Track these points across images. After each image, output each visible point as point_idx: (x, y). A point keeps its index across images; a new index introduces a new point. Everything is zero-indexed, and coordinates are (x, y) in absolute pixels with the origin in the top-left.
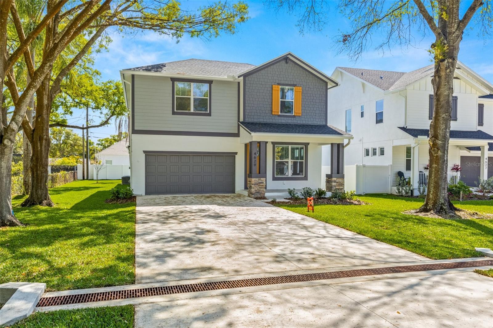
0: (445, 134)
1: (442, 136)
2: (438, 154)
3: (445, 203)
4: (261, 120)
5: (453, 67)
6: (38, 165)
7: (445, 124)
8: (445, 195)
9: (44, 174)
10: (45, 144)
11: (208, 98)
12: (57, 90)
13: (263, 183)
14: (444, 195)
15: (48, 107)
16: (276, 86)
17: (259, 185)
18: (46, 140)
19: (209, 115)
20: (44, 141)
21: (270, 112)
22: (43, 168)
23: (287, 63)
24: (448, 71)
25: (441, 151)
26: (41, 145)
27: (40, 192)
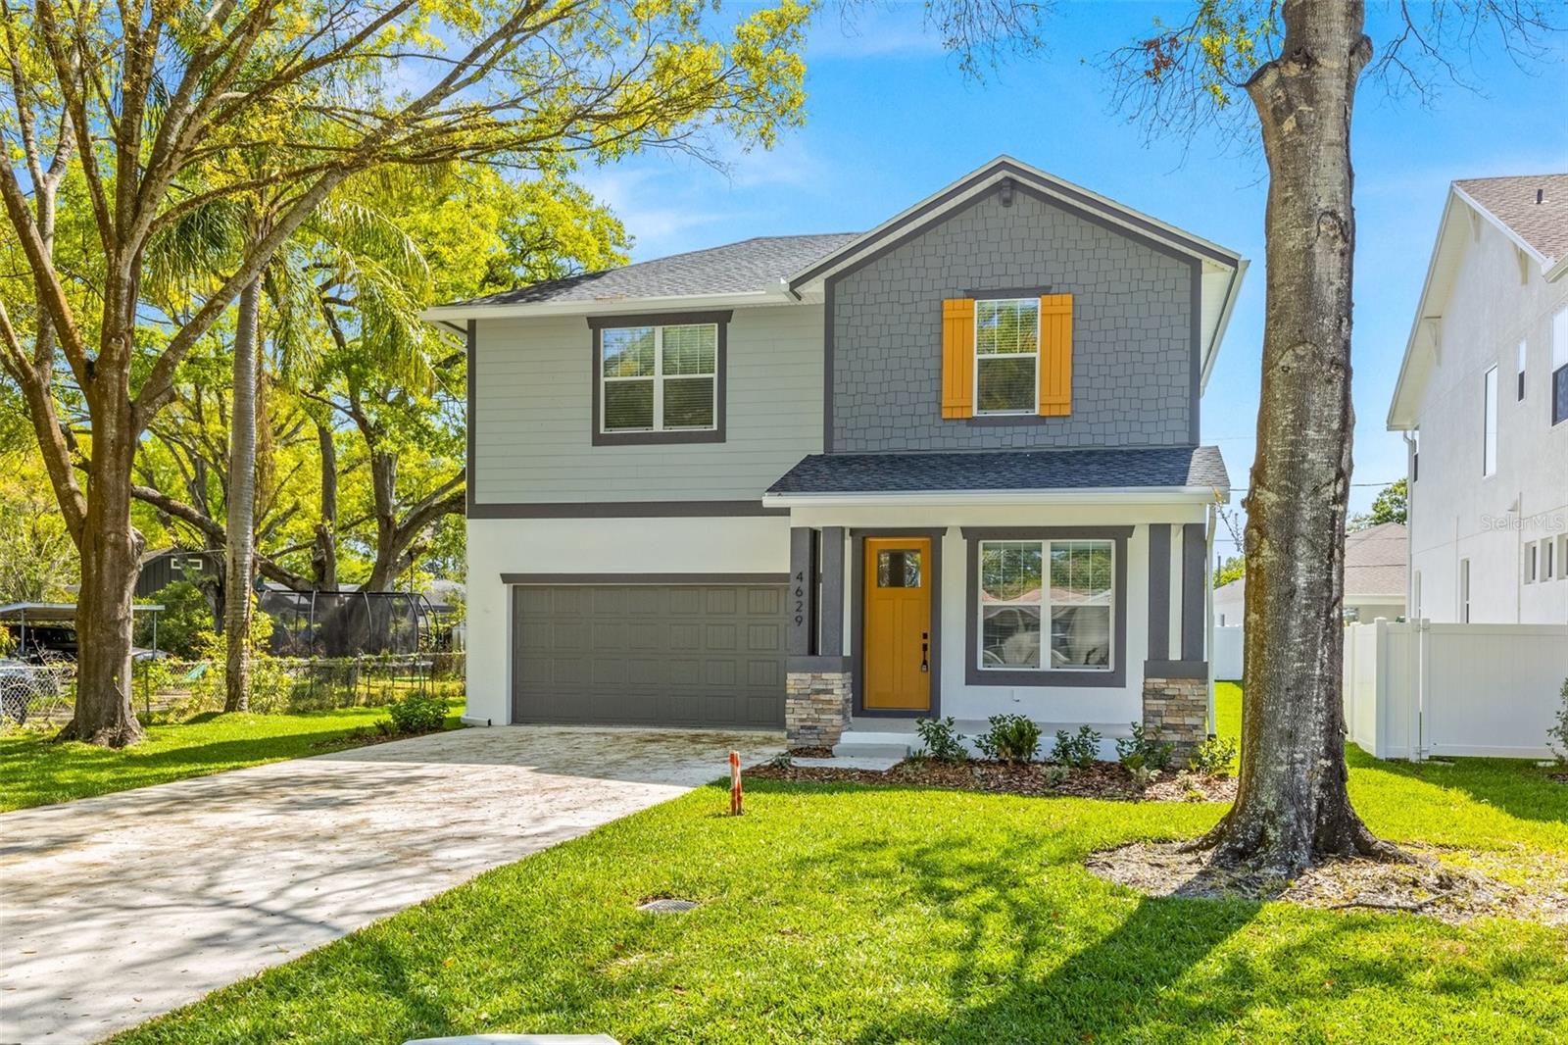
0: (1293, 454)
1: (1281, 465)
2: (1261, 561)
3: (1281, 813)
4: (898, 445)
5: (1310, 101)
6: (89, 621)
7: (1293, 401)
8: (1294, 772)
9: (108, 649)
10: (113, 557)
11: (715, 376)
12: (158, 395)
13: (830, 692)
14: (1283, 769)
15: (120, 447)
16: (959, 303)
17: (814, 701)
18: (116, 546)
19: (720, 437)
20: (108, 551)
21: (934, 408)
22: (104, 630)
23: (1007, 203)
24: (1289, 125)
25: (1271, 543)
26: (100, 563)
27: (93, 703)
